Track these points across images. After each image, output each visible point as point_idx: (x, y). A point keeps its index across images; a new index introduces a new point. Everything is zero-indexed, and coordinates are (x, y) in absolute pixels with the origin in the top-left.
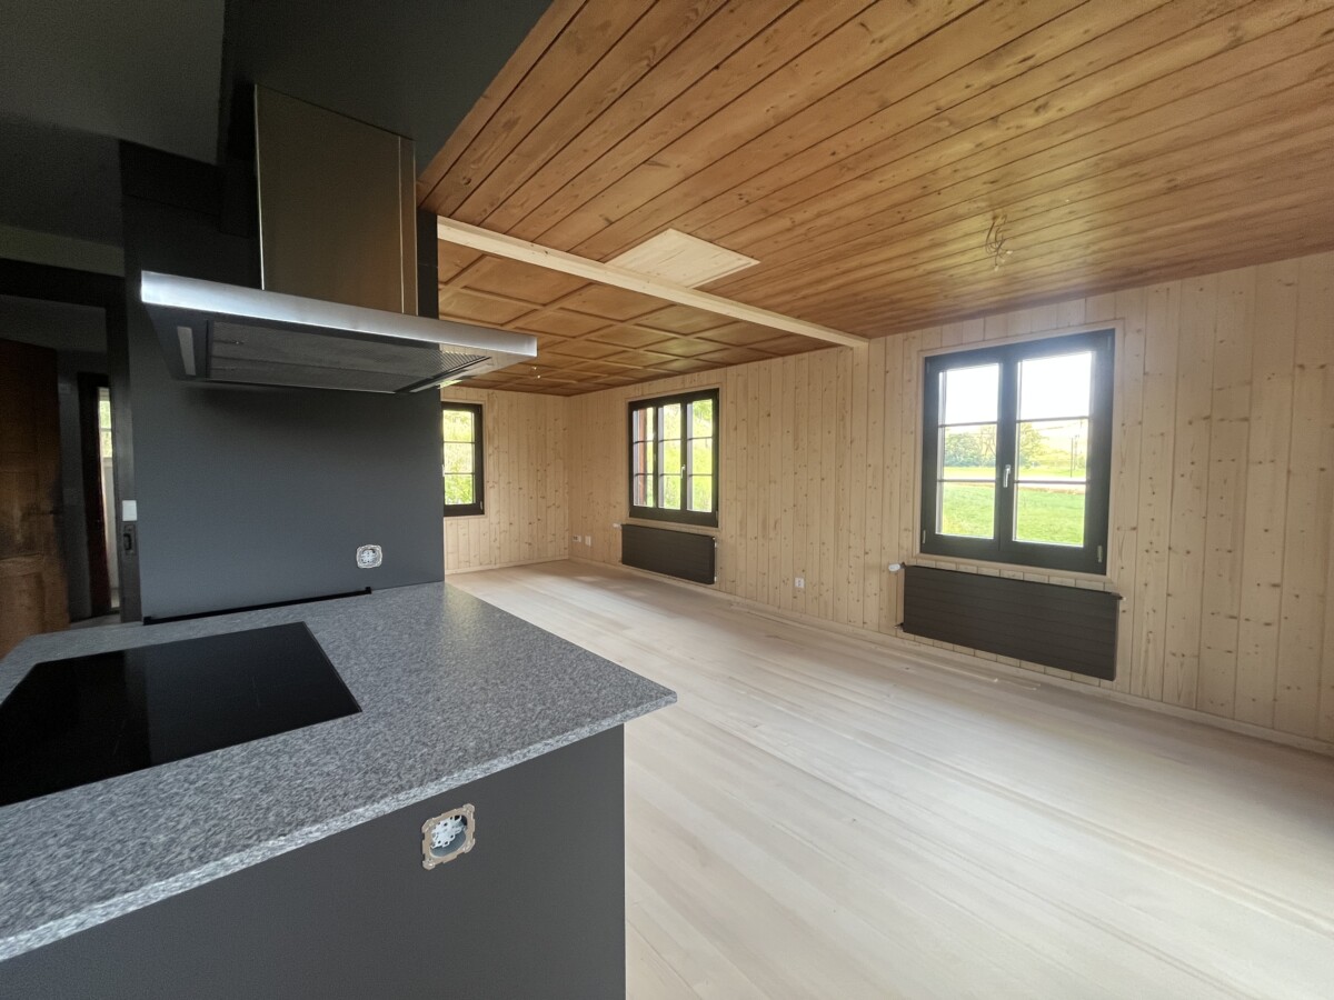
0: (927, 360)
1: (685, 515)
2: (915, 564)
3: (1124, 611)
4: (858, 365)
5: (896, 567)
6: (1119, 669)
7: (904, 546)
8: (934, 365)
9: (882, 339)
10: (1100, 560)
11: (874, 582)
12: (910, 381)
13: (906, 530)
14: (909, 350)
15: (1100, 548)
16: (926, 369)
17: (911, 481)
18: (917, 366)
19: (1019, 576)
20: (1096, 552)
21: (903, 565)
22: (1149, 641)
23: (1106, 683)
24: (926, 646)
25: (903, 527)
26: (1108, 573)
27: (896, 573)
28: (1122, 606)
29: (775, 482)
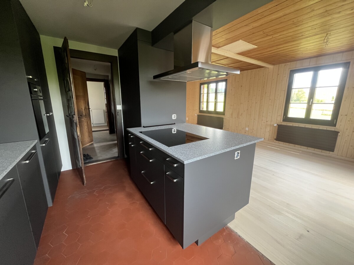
0: (291, 71)
1: (216, 112)
2: (281, 124)
3: (339, 136)
4: (270, 72)
5: (276, 125)
6: (335, 149)
7: (278, 120)
8: (293, 72)
9: (278, 65)
10: (335, 123)
11: (268, 129)
12: (285, 77)
13: (279, 116)
14: (286, 68)
15: (335, 120)
16: (290, 73)
17: (282, 103)
18: (288, 72)
19: (310, 127)
20: (334, 121)
21: (277, 124)
22: (345, 143)
23: (331, 153)
24: (281, 144)
25: (278, 115)
26: (336, 127)
27: (275, 127)
28: (339, 134)
29: (242, 104)
